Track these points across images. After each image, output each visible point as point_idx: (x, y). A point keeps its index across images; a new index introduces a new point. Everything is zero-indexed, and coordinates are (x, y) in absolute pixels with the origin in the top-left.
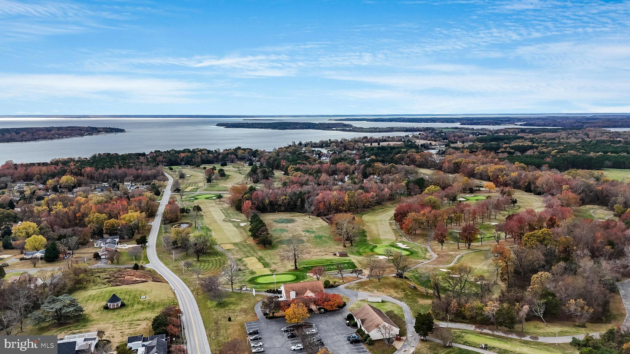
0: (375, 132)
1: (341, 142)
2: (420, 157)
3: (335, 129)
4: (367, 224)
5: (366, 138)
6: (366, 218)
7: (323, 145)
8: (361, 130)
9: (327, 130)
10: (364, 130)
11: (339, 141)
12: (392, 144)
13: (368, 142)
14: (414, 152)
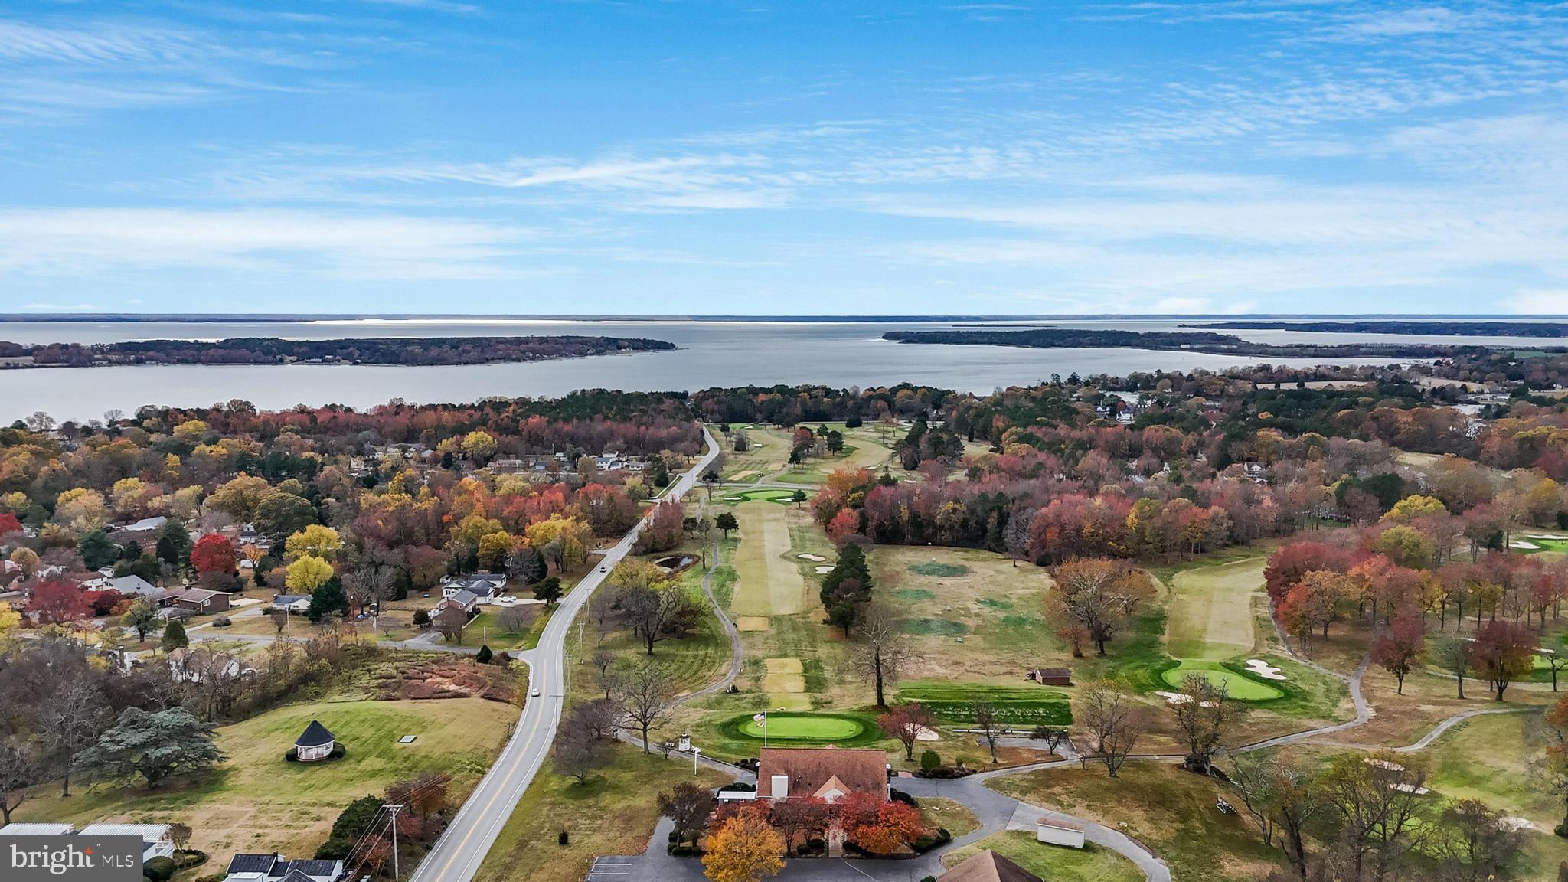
0: (1302, 356)
1: (1190, 378)
2: (1410, 419)
3: (1188, 346)
4: (1181, 596)
5: (1266, 368)
6: (1183, 579)
7: (1134, 384)
8: (1263, 350)
9: (1164, 349)
10: (1270, 350)
11: (1185, 374)
12: (1338, 385)
13: (1269, 380)
14: (1396, 406)
